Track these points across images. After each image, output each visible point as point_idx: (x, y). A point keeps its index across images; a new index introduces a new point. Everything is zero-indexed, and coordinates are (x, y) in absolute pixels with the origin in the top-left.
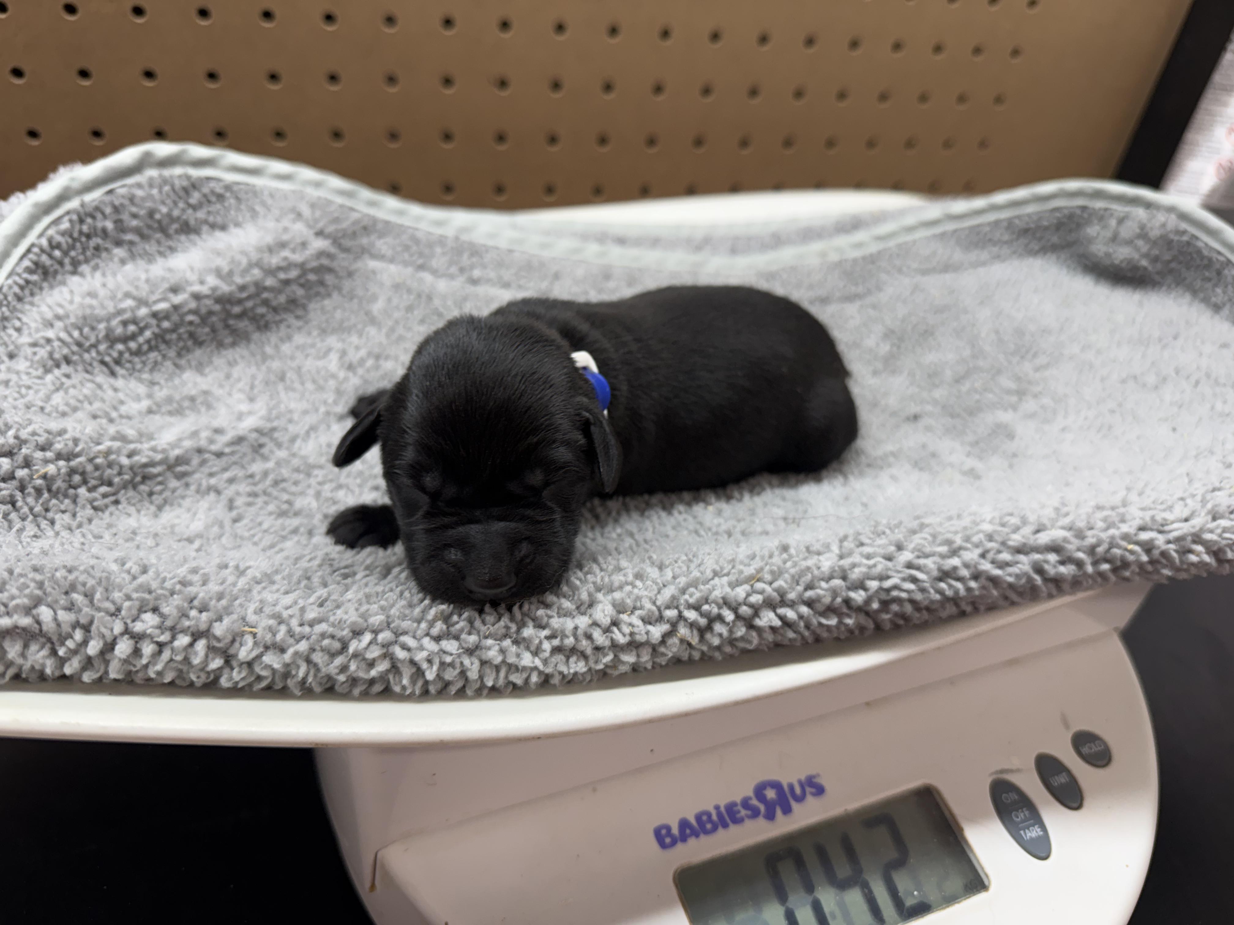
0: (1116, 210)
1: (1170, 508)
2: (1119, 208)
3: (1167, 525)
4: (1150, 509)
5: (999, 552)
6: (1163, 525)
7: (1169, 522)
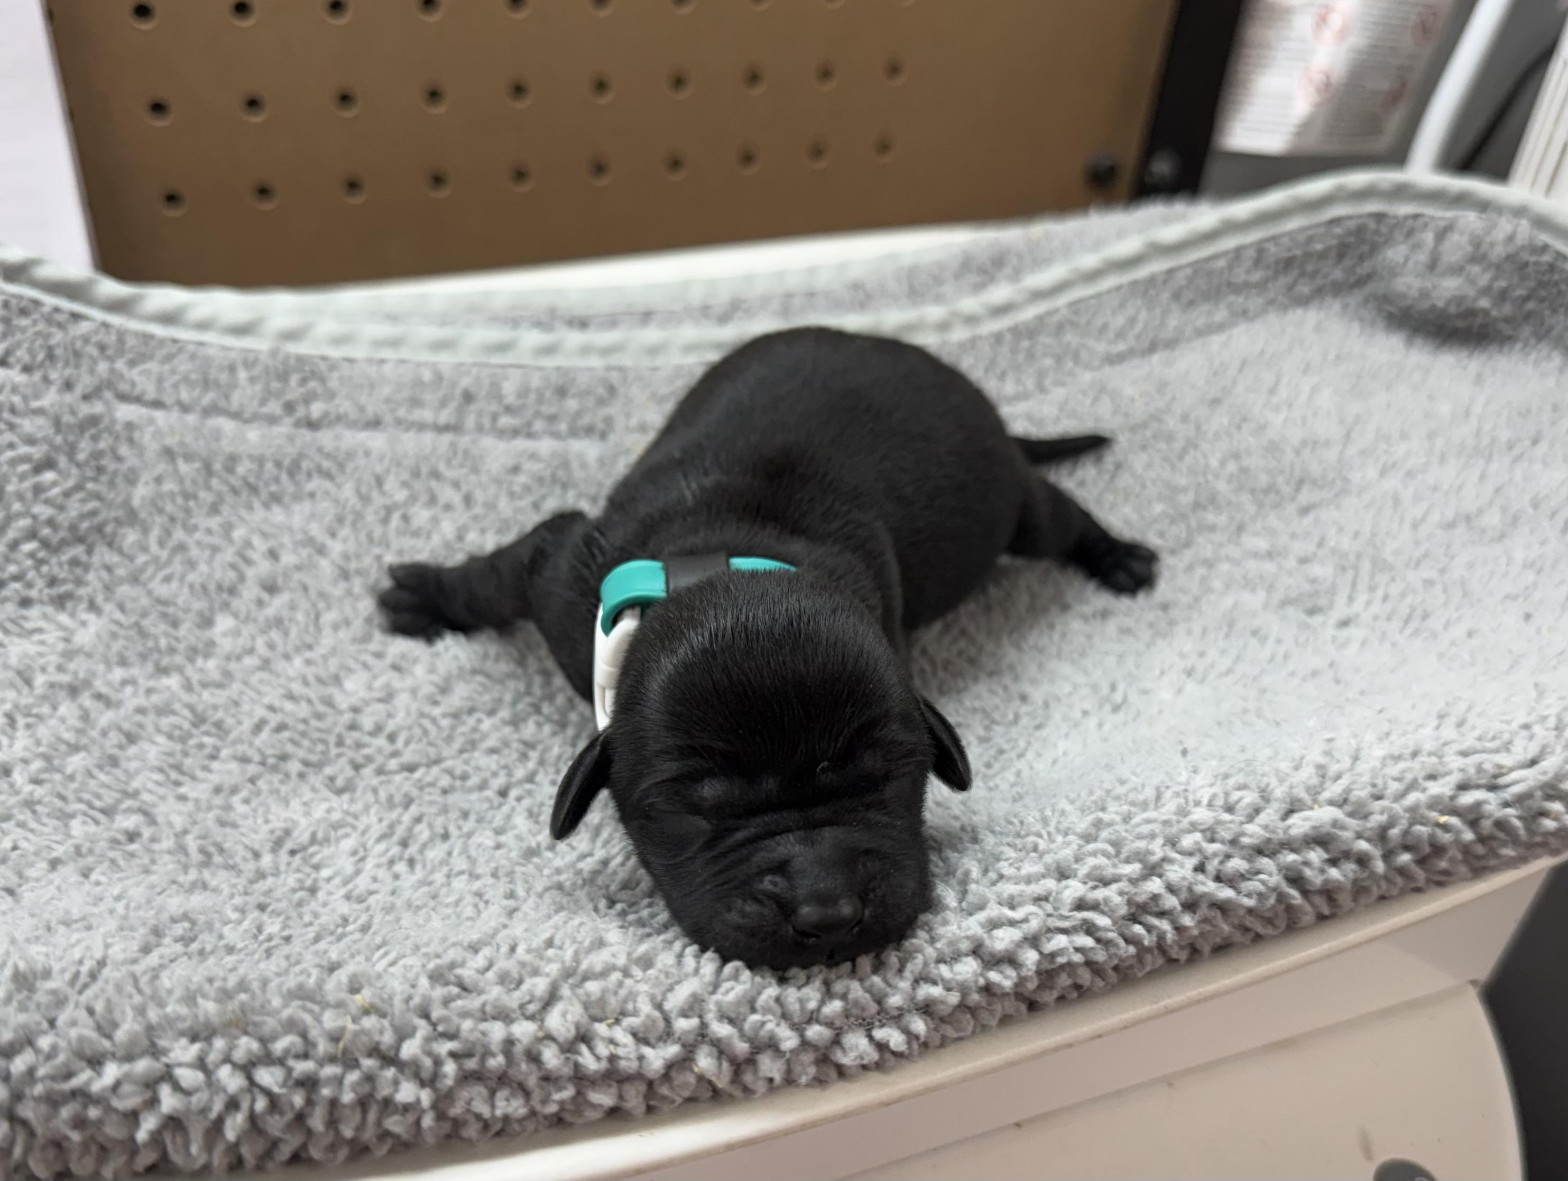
0: (1433, 218)
1: (1507, 747)
2: (1437, 213)
3: (1502, 775)
4: (1476, 752)
5: (1228, 857)
6: (1495, 777)
7: (1504, 771)
